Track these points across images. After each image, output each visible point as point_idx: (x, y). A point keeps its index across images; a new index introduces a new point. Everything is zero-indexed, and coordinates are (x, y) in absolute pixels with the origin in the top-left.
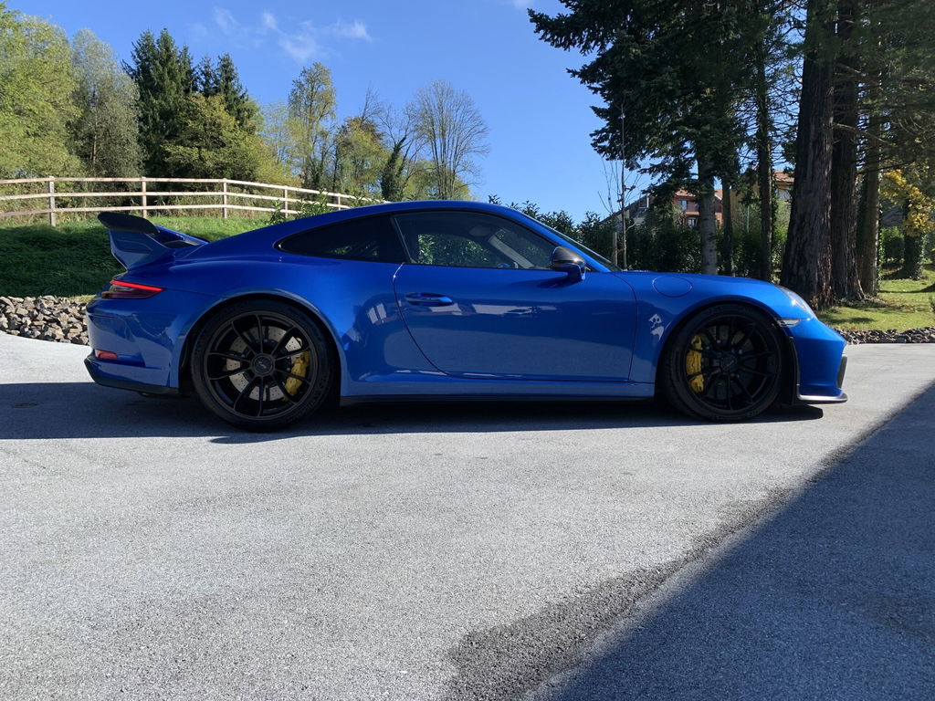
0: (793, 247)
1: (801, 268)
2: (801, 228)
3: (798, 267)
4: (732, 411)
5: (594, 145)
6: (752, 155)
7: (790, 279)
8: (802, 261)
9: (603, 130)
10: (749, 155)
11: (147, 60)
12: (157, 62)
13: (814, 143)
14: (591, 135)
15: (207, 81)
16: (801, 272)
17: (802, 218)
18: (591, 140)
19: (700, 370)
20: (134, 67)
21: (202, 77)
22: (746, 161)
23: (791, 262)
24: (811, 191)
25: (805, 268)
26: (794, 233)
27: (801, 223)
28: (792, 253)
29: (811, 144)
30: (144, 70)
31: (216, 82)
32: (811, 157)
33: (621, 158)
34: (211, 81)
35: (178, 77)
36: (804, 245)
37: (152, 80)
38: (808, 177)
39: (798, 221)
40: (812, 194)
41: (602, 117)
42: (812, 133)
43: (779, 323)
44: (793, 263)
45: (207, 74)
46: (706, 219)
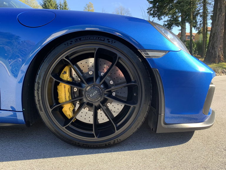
0: (211, 43)
1: (213, 50)
2: (213, 37)
3: (212, 50)
4: (96, 139)
5: (148, 13)
6: (201, 19)
7: (209, 54)
8: (213, 48)
9: (151, 8)
10: (200, 18)
11: (46, 2)
12: (48, 2)
13: (219, 9)
14: (147, 10)
15: (61, 6)
16: (213, 52)
17: (214, 34)
18: (147, 11)
19: (68, 99)
20: (42, 3)
21: (59, 6)
22: (199, 20)
23: (210, 48)
24: (217, 25)
25: (214, 50)
26: (211, 39)
27: (214, 35)
28: (210, 46)
29: (218, 10)
30: (45, 4)
31: (63, 7)
32: (218, 14)
33: (157, 17)
34: (61, 7)
35: (53, 6)
36: (214, 43)
37: (47, 6)
38: (216, 21)
39: (212, 35)
40: (218, 26)
41: (151, 3)
42: (219, 6)
43: (143, 54)
44: (210, 49)
45: (60, 5)
46: (183, 36)
